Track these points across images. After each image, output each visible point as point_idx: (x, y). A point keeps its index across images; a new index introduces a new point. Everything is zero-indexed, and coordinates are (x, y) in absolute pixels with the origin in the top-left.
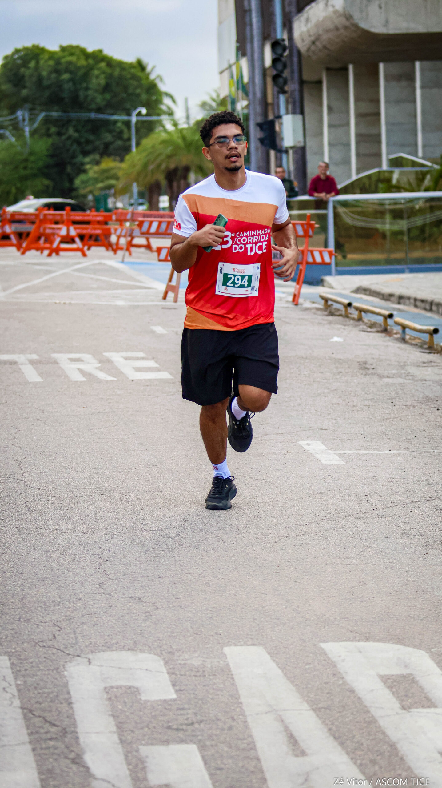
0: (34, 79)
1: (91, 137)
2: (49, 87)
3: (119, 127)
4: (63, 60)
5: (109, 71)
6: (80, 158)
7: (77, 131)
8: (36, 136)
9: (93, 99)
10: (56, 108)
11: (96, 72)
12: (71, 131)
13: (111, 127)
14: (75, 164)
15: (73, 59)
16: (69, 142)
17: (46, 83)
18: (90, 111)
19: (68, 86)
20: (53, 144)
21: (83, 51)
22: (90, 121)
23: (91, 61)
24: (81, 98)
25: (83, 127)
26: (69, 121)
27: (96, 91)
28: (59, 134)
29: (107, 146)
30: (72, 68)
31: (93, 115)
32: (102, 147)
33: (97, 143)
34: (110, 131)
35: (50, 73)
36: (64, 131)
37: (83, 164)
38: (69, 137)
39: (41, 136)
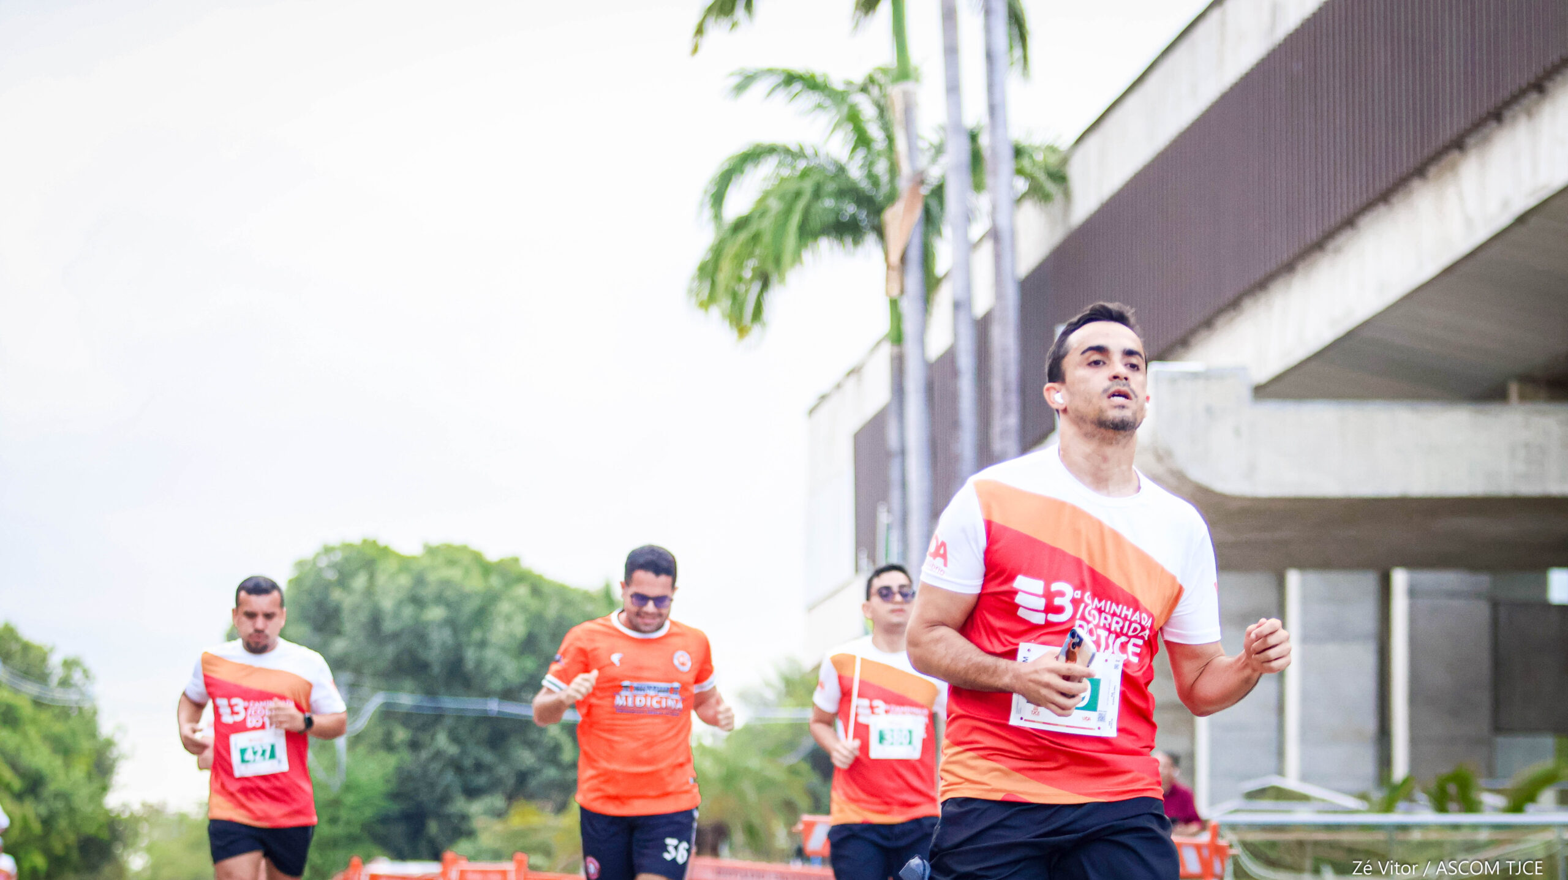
0: (363, 617)
1: (488, 757)
2: (395, 636)
3: (554, 738)
4: (432, 577)
5: (534, 604)
6: (460, 805)
7: (454, 738)
8: (361, 749)
9: (496, 670)
10: (408, 684)
11: (505, 607)
12: (442, 740)
13: (534, 735)
14: (448, 817)
15: (454, 574)
16: (435, 766)
17: (389, 626)
18: (487, 694)
19: (440, 638)
20: (399, 770)
21: (477, 558)
22: (485, 719)
23: (495, 582)
24: (470, 664)
25: (471, 731)
26: (437, 717)
27: (504, 650)
28: (414, 745)
29: (522, 777)
30: (450, 594)
31: (493, 706)
32: (511, 781)
33: (502, 770)
34: (531, 745)
35: (400, 604)
36: (424, 737)
37: (464, 817)
38: (438, 754)
39: (373, 749)
